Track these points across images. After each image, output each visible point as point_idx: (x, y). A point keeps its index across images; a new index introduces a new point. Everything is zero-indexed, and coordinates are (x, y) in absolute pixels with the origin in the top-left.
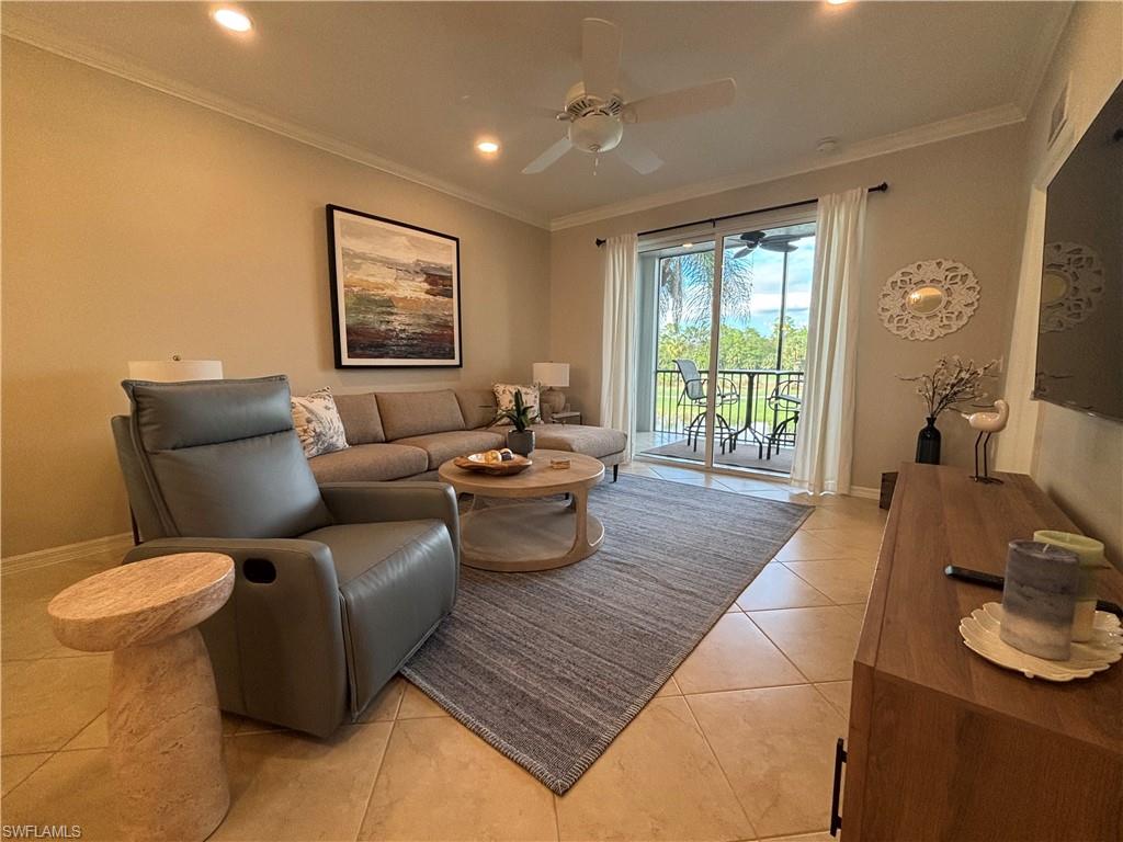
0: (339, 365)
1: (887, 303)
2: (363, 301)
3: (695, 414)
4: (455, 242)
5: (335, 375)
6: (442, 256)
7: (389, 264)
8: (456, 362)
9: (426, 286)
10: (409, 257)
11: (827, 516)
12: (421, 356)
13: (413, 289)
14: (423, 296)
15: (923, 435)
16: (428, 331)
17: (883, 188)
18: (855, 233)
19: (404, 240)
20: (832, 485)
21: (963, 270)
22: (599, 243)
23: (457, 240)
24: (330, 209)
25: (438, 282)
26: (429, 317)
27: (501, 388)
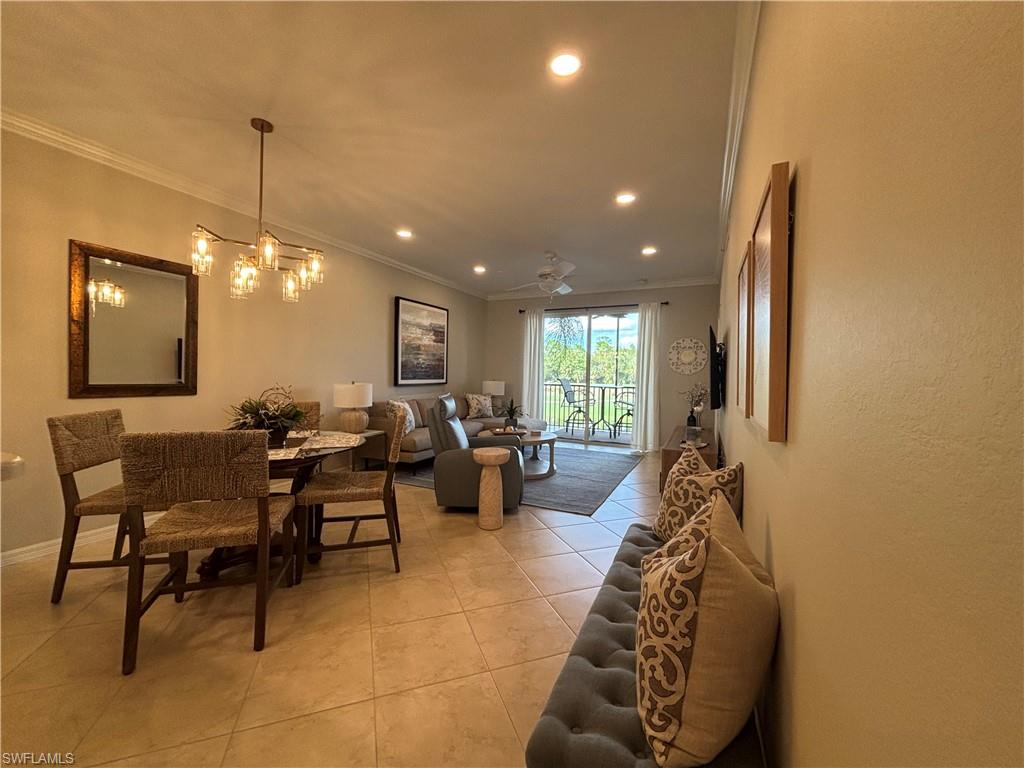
0: (396, 383)
1: (671, 356)
2: (409, 348)
3: (571, 411)
4: (445, 312)
5: (394, 389)
6: (441, 320)
7: (419, 326)
8: (444, 381)
9: (434, 337)
10: (426, 322)
11: (650, 459)
12: (429, 377)
13: (428, 340)
14: (432, 343)
15: (689, 418)
16: (433, 363)
17: (667, 303)
18: (656, 324)
19: (425, 313)
20: (650, 447)
21: (700, 344)
22: (521, 311)
23: (447, 310)
24: (397, 300)
25: (439, 334)
26: (434, 355)
27: (470, 396)
